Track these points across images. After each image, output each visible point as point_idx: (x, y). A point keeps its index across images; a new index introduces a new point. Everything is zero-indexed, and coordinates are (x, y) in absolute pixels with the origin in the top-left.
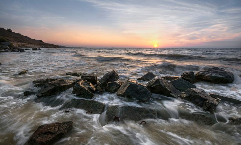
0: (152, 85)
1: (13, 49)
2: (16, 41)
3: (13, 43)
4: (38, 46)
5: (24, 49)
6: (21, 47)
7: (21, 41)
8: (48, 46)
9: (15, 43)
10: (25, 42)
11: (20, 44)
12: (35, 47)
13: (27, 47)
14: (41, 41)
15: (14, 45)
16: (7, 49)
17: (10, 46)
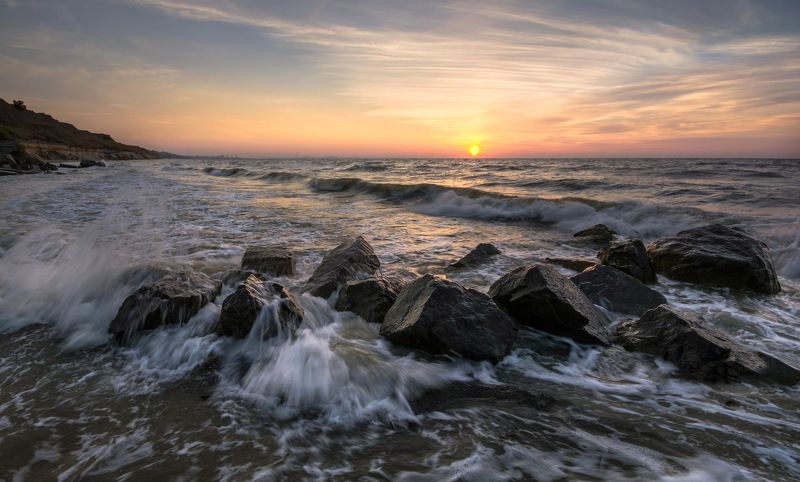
0: (515, 291)
1: (23, 165)
2: (35, 138)
3: (26, 145)
4: (96, 154)
5: (57, 164)
6: (48, 158)
7: (48, 140)
8: (128, 153)
9: (30, 145)
10: (60, 143)
11: (46, 146)
12: (89, 156)
13: (64, 158)
14: (107, 138)
15: (28, 151)
16: (6, 163)
17: (18, 153)
